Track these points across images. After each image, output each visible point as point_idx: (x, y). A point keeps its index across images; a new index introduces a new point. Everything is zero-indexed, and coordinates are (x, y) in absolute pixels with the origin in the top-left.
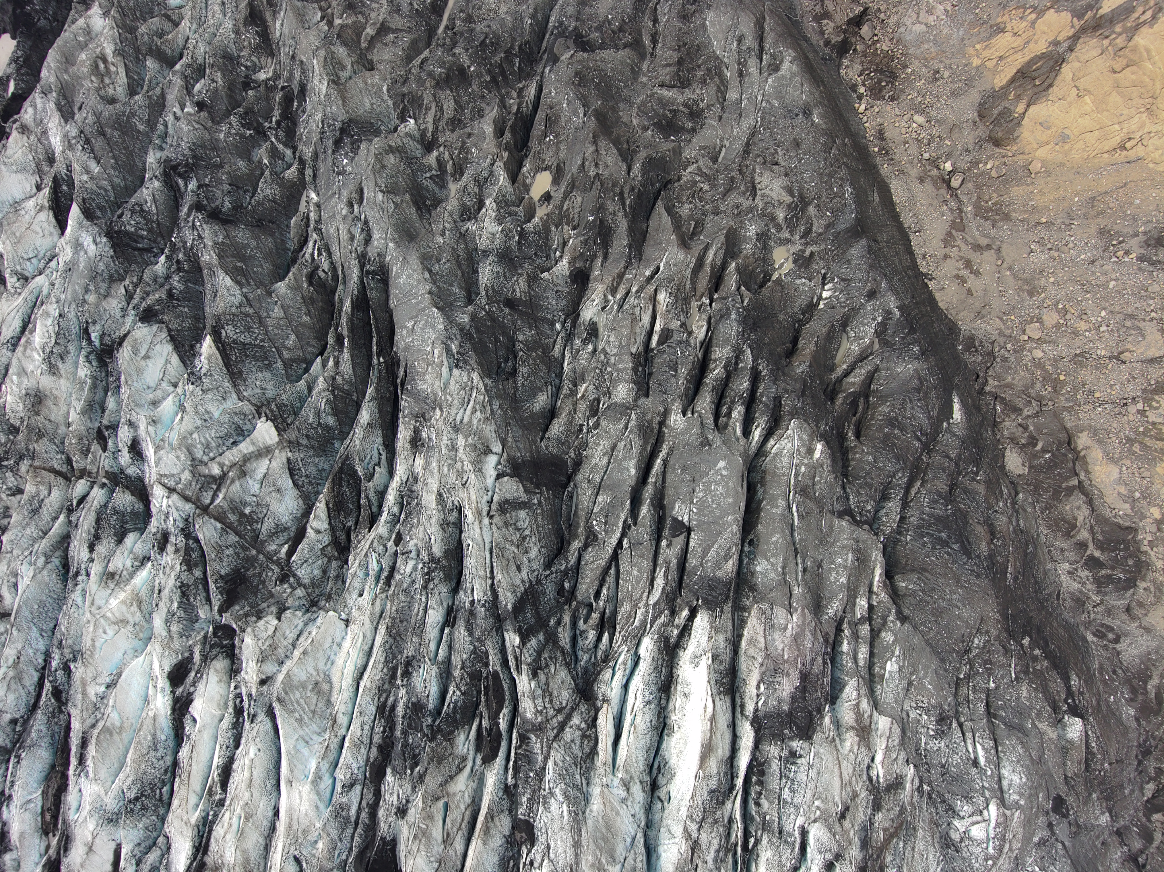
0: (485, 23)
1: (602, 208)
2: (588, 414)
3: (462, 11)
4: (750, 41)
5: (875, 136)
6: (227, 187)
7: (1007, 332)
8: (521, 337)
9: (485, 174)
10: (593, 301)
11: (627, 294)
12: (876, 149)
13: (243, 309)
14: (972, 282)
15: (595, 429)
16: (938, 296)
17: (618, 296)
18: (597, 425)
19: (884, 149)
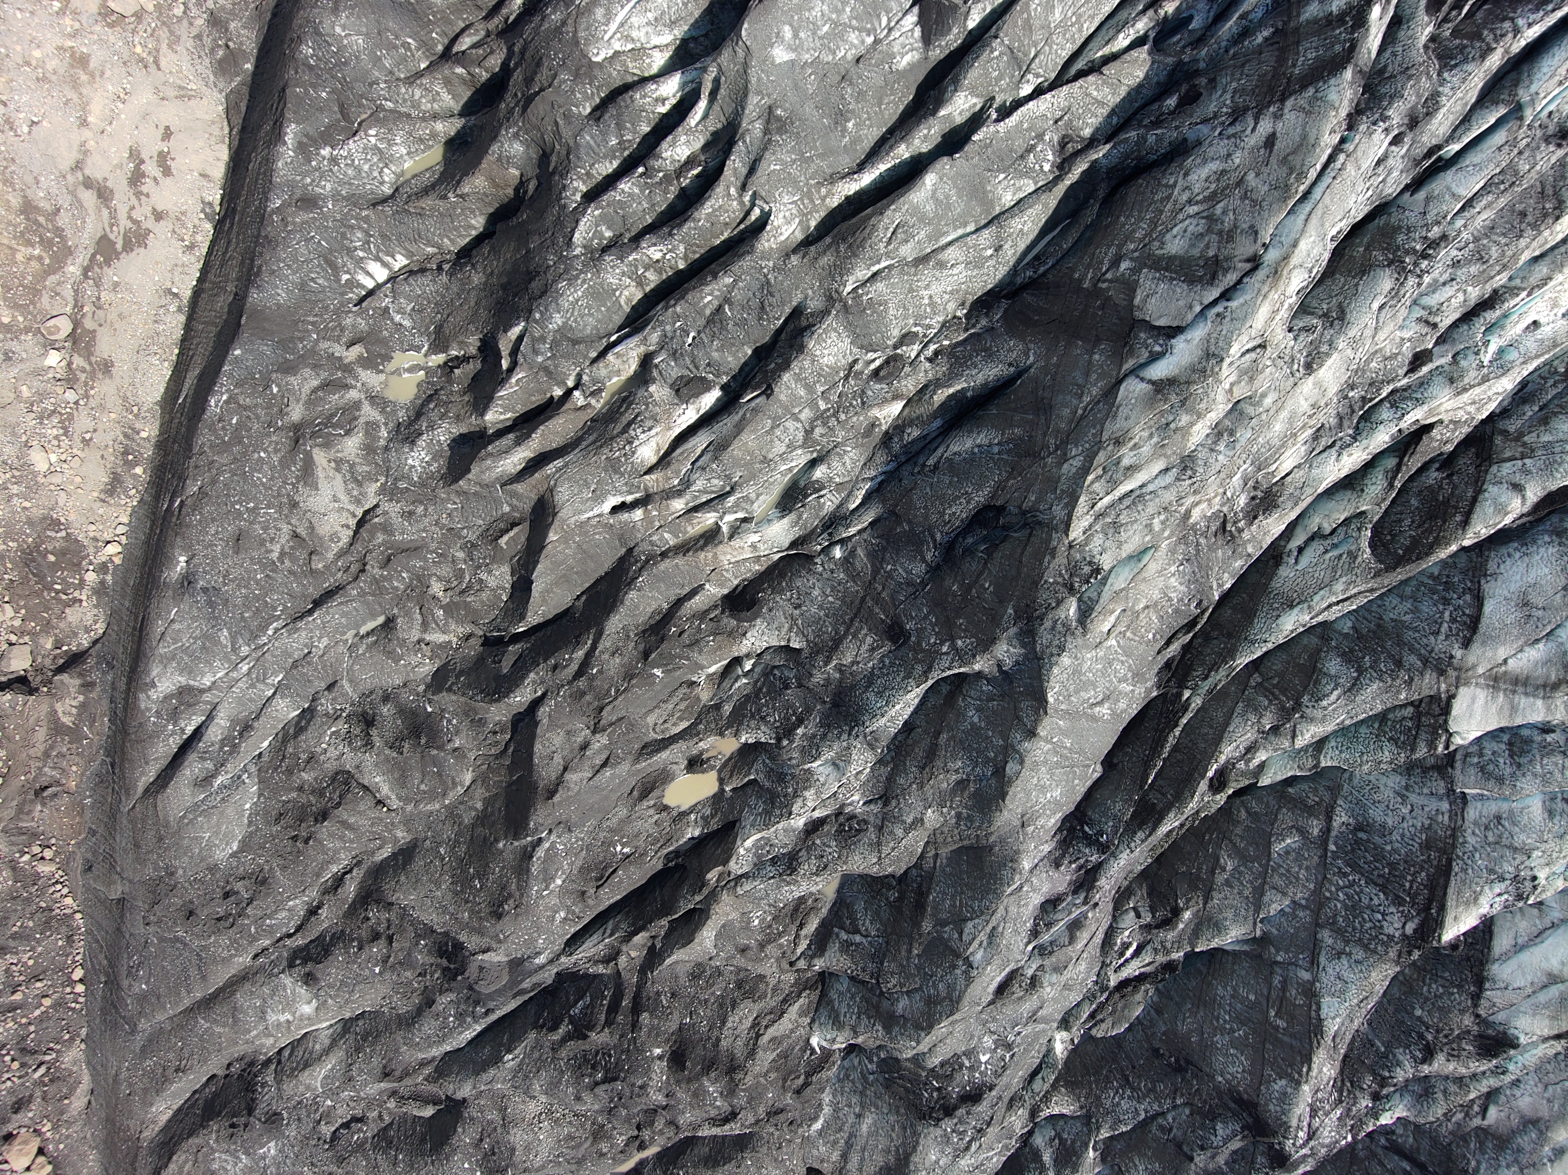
0: (580, 1108)
1: (629, 676)
2: (907, 369)
3: (602, 1155)
4: (193, 768)
5: (125, 492)
6: (1200, 1159)
7: (164, 34)
8: (919, 569)
9: (771, 871)
10: (754, 546)
11: (696, 509)
12: (139, 470)
13: (1340, 945)
14: (151, 146)
15: (916, 334)
16: (219, 171)
17: (709, 518)
18: (906, 338)
19: (126, 462)
